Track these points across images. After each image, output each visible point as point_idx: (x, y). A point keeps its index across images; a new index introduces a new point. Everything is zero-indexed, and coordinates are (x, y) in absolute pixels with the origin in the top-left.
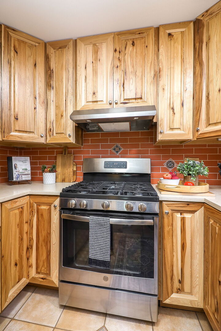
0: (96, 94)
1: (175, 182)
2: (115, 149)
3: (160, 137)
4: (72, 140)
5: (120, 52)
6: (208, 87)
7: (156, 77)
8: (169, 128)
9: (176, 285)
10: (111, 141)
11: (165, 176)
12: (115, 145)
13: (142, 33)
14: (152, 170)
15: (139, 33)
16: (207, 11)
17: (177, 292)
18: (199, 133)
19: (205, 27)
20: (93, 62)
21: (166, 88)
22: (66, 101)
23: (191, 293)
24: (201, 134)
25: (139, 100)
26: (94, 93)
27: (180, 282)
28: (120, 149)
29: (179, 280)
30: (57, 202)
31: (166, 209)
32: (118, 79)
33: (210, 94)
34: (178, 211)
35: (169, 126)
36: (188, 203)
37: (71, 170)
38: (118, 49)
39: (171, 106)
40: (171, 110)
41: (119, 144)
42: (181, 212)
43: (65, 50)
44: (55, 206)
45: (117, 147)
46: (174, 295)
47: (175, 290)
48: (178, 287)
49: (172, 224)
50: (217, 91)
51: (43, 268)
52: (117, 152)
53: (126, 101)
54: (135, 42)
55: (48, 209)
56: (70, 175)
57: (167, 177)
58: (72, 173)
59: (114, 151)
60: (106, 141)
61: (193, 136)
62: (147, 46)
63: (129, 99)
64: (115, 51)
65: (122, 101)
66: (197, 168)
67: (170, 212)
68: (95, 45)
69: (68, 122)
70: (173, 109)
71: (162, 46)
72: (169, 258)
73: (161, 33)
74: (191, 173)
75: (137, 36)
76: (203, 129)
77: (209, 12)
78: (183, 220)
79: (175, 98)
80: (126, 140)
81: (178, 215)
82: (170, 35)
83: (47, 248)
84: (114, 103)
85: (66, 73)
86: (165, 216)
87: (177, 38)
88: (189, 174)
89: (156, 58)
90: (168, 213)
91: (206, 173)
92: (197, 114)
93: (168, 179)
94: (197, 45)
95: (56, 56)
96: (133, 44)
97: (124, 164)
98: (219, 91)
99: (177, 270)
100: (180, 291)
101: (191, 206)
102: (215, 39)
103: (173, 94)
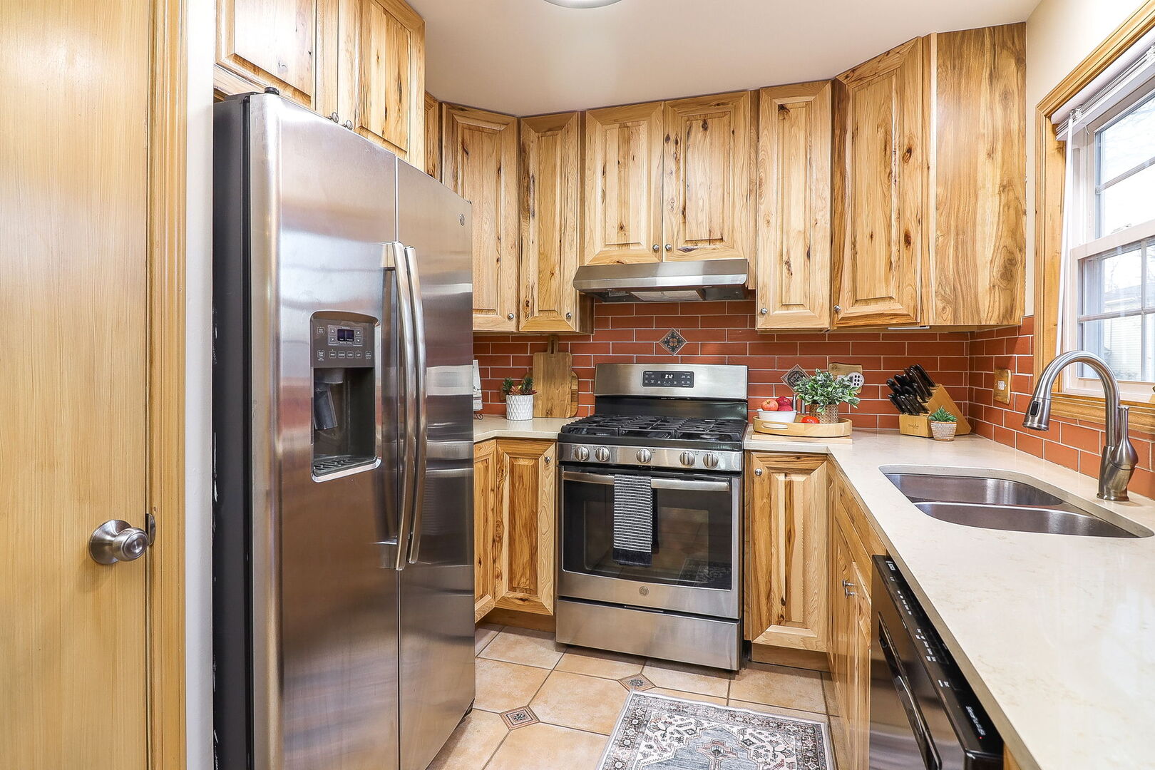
0: (626, 228)
1: (787, 417)
2: (667, 342)
3: (761, 324)
4: (573, 326)
5: (677, 143)
6: (854, 223)
7: (753, 197)
8: (779, 305)
9: (777, 608)
10: (660, 322)
11: (765, 404)
12: (669, 333)
13: (723, 104)
14: (750, 390)
15: (718, 105)
16: (853, 70)
17: (779, 623)
18: (840, 316)
19: (851, 101)
20: (619, 162)
21: (773, 221)
22: (560, 241)
23: (804, 624)
24: (843, 319)
25: (718, 245)
26: (622, 228)
27: (783, 603)
28: (679, 342)
29: (782, 599)
30: (551, 452)
31: (758, 466)
32: (673, 199)
33: (857, 239)
34: (780, 470)
35: (778, 299)
36: (799, 456)
37: (567, 390)
38: (673, 137)
39: (785, 258)
40: (785, 267)
41: (678, 331)
42: (787, 472)
43: (559, 136)
44: (547, 461)
45: (673, 336)
46: (773, 629)
47: (775, 618)
48: (780, 612)
49: (770, 496)
50: (869, 236)
51: (523, 580)
52: (673, 349)
53: (690, 246)
54: (709, 122)
55: (533, 466)
56: (564, 401)
57: (768, 406)
58: (568, 397)
59: (665, 347)
60: (647, 322)
61: (832, 322)
62: (733, 132)
63: (696, 242)
64: (668, 139)
65: (682, 245)
66: (830, 389)
67: (765, 471)
68: (623, 126)
69: (565, 287)
70: (788, 263)
71: (766, 132)
72: (764, 559)
73: (764, 105)
74: (815, 398)
75: (713, 110)
76: (848, 309)
77: (857, 73)
78: (789, 485)
79: (792, 242)
80: (693, 322)
81: (781, 477)
82: (782, 108)
83: (532, 541)
84: (664, 250)
85: (561, 183)
86: (757, 479)
87: (797, 117)
88: (815, 402)
89: (753, 156)
90: (761, 473)
91: (851, 399)
92: (836, 276)
93: (770, 410)
94: (837, 132)
95: (539, 148)
96: (705, 127)
97: (688, 377)
98: (872, 236)
99: (779, 581)
100: (784, 619)
101: (803, 461)
102: (866, 132)
103: (788, 233)
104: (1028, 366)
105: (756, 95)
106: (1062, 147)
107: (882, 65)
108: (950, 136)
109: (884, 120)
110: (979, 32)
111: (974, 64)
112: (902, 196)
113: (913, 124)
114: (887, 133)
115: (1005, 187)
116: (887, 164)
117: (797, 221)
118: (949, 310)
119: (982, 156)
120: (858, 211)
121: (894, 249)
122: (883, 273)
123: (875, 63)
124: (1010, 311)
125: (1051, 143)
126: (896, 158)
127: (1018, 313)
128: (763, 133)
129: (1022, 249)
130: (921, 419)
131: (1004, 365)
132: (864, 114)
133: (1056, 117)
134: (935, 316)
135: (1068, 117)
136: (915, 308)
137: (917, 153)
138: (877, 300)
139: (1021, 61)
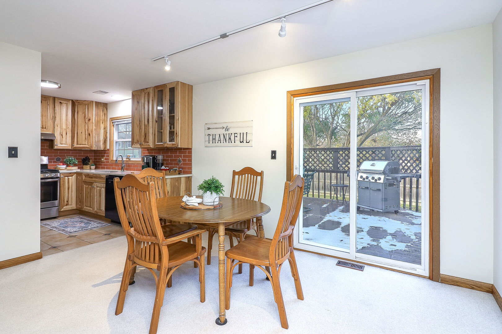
1: (65, 166)
3: (56, 147)
6: (77, 129)
7: (53, 120)
8: (60, 144)
9: (66, 203)
11: (59, 164)
16: (77, 100)
17: (66, 206)
19: (76, 106)
23: (71, 205)
24: (75, 147)
25: (44, 129)
27: (67, 201)
34: (66, 176)
35: (60, 142)
39: (61, 134)
40: (61, 136)
42: (68, 176)
49: (64, 181)
61: (72, 148)
62: (48, 105)
66: (73, 161)
70: (62, 135)
72: (63, 194)
73: (56, 101)
76: (75, 145)
77: (78, 101)
78: (68, 179)
79: (63, 131)
81: (67, 178)
82: (60, 102)
86: (62, 178)
87: (64, 105)
88: (70, 163)
89: (54, 111)
91: (77, 163)
92: (73, 139)
93: (61, 165)
94: (73, 111)
98: (82, 133)
99: (66, 198)
100: (67, 205)
101: (71, 174)
102: (80, 113)
103: (62, 129)
104: (108, 156)
105: (54, 98)
106: (113, 125)
107: (84, 102)
108: (96, 119)
109: (84, 112)
110: (101, 103)
111: (100, 108)
112: (88, 127)
113: (90, 115)
114: (85, 115)
115: (104, 128)
116: (85, 120)
117: (64, 127)
118: (96, 147)
119: (101, 123)
120: (78, 127)
121: (87, 136)
122: (84, 140)
123: (82, 101)
124: (105, 148)
125: (112, 125)
126: (87, 120)
127: (106, 148)
128: (56, 107)
129: (107, 138)
130: (88, 166)
131: (103, 156)
132: (80, 109)
133: (113, 121)
134: (94, 148)
135: (115, 122)
136: (91, 147)
137: (91, 120)
138: (83, 144)
139: (107, 109)
